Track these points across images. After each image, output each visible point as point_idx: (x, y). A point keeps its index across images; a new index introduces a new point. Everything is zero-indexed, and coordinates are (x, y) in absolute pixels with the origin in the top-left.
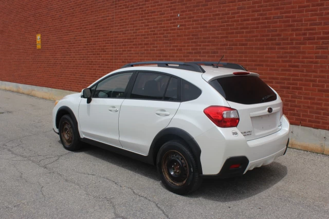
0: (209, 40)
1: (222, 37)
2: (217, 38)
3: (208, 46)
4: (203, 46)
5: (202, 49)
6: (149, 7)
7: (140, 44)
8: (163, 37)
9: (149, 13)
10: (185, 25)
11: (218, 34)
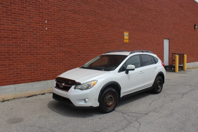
0: (67, 39)
2: (72, 38)
3: (67, 42)
4: (64, 42)
5: (64, 44)
6: (16, 9)
7: (7, 37)
8: (33, 34)
9: (16, 14)
10: (51, 29)
11: (72, 37)
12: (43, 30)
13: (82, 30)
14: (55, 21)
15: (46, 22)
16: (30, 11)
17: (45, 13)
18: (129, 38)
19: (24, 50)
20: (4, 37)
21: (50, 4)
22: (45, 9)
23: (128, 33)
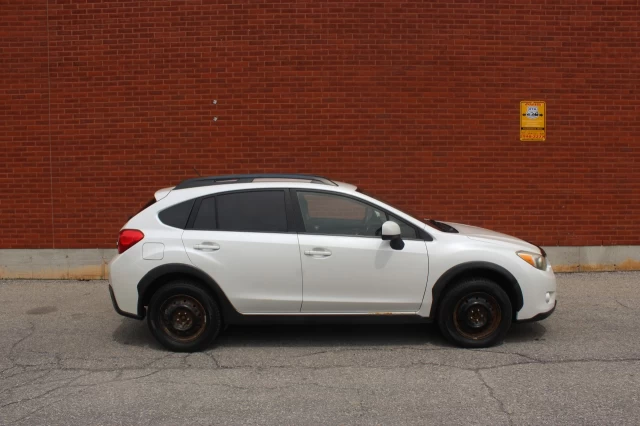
0: (277, 142)
1: (300, 139)
2: (292, 139)
3: (275, 150)
4: (267, 150)
5: (266, 155)
6: (145, 83)
7: (126, 147)
8: (182, 135)
9: (145, 94)
10: (229, 118)
11: (292, 134)
12: (208, 124)
13: (328, 111)
14: (240, 96)
15: (215, 102)
16: (176, 82)
17: (213, 81)
18: (547, 123)
19: (160, 173)
20: (122, 147)
21: (225, 55)
22: (213, 70)
23: (542, 105)
